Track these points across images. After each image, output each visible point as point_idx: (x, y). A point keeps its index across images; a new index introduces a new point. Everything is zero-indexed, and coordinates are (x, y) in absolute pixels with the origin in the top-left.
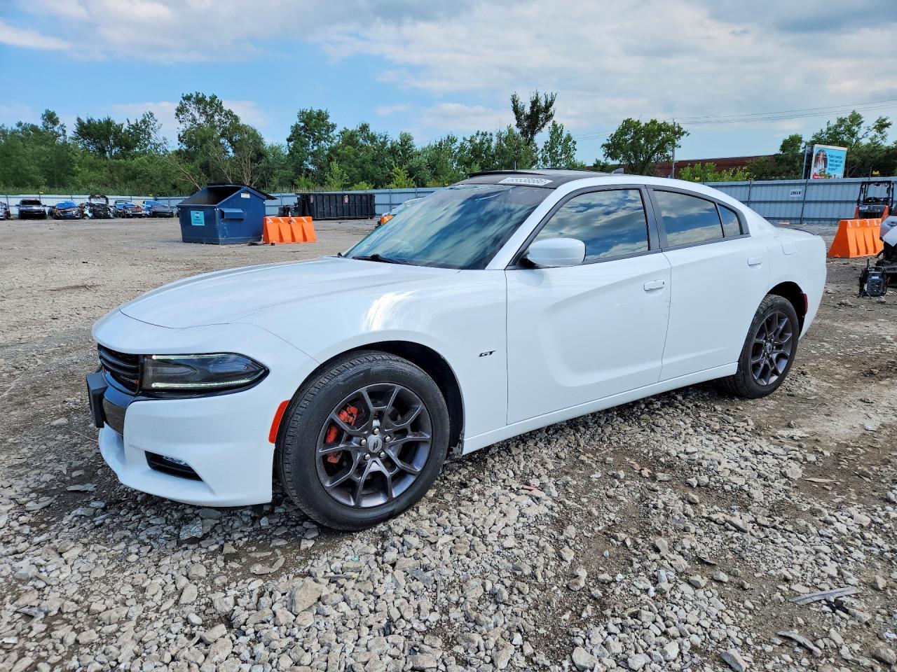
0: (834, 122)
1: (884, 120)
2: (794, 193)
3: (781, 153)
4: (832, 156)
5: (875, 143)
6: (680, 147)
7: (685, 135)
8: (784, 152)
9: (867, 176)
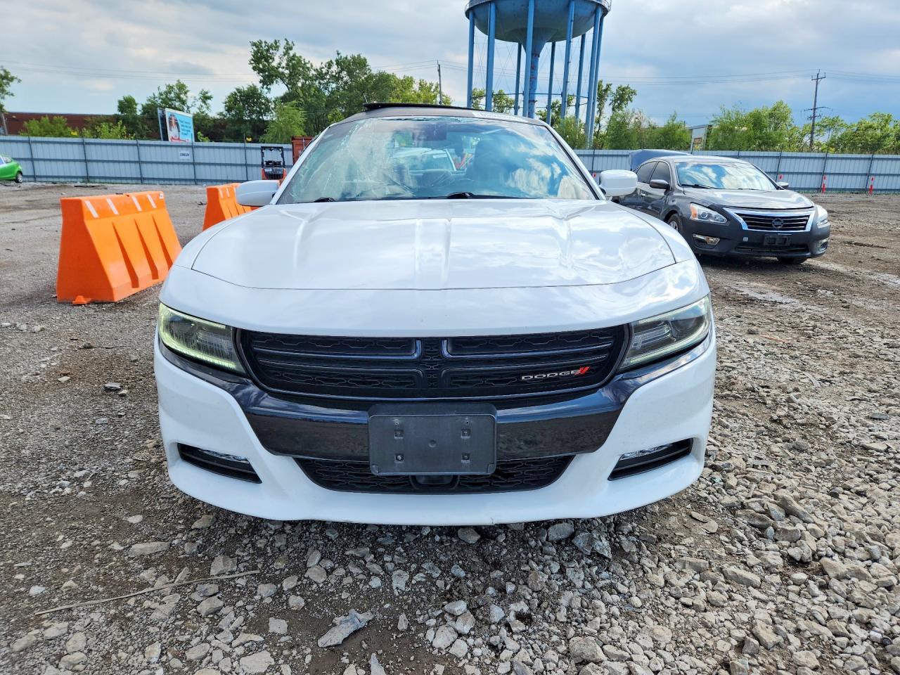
0: (164, 89)
1: (207, 93)
2: (183, 155)
3: (120, 113)
4: (182, 122)
5: (203, 112)
6: (12, 95)
7: (15, 81)
8: (122, 113)
9: (243, 142)
